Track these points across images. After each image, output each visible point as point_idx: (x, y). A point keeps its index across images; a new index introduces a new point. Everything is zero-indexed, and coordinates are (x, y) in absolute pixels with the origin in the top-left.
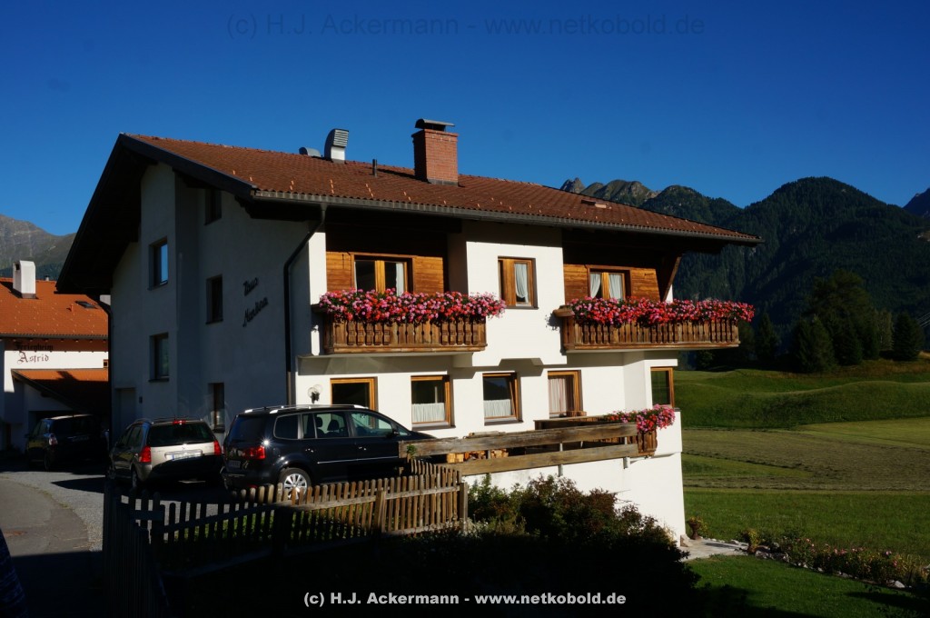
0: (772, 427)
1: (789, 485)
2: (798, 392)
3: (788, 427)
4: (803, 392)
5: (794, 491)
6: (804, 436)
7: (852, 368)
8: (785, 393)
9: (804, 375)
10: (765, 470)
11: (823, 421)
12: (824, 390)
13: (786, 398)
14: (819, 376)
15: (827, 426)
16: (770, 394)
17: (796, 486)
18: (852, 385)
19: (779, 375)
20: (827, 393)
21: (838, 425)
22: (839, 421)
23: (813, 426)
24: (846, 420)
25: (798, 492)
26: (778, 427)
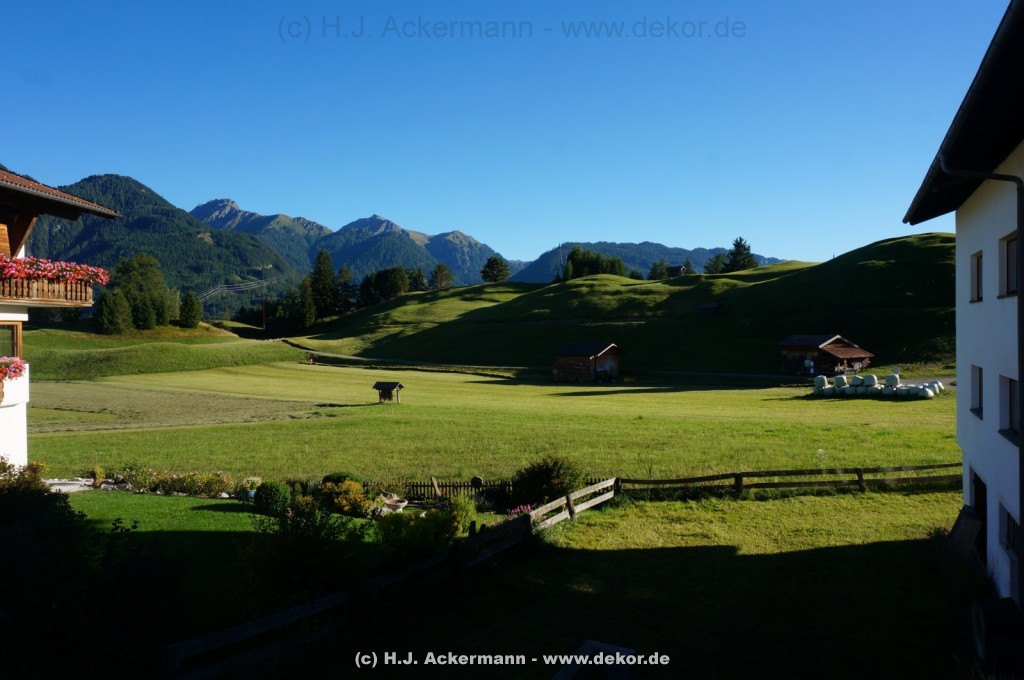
0: (75, 379)
1: (99, 427)
2: (99, 350)
3: (90, 379)
4: (104, 350)
5: (105, 432)
6: (105, 386)
7: (146, 332)
8: (87, 351)
9: (105, 336)
10: (74, 416)
11: (121, 373)
12: (123, 348)
13: (89, 355)
14: (118, 337)
15: (125, 377)
16: (73, 351)
17: (106, 427)
18: (147, 345)
19: (82, 335)
20: (126, 351)
21: (134, 377)
22: (135, 373)
23: (112, 378)
24: (141, 372)
25: (108, 432)
26: (81, 379)
